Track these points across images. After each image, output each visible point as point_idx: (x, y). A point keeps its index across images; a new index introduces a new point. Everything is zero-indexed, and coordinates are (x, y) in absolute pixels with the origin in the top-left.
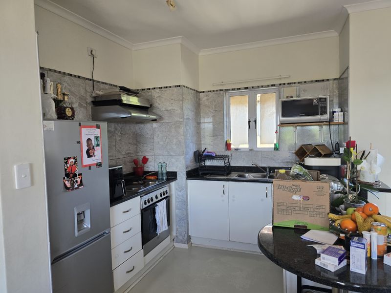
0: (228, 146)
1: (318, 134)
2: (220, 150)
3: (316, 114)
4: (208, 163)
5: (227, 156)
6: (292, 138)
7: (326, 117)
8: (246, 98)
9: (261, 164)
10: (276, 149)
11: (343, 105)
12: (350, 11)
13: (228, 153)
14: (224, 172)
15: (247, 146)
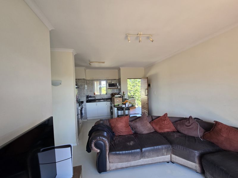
0: (94, 94)
1: (116, 91)
2: (92, 95)
3: (115, 86)
4: (89, 99)
5: (95, 97)
6: (110, 91)
7: (117, 87)
8: (99, 82)
9: (104, 98)
10: (106, 94)
11: (120, 84)
12: (121, 68)
13: (95, 96)
14: (94, 101)
15: (99, 94)
